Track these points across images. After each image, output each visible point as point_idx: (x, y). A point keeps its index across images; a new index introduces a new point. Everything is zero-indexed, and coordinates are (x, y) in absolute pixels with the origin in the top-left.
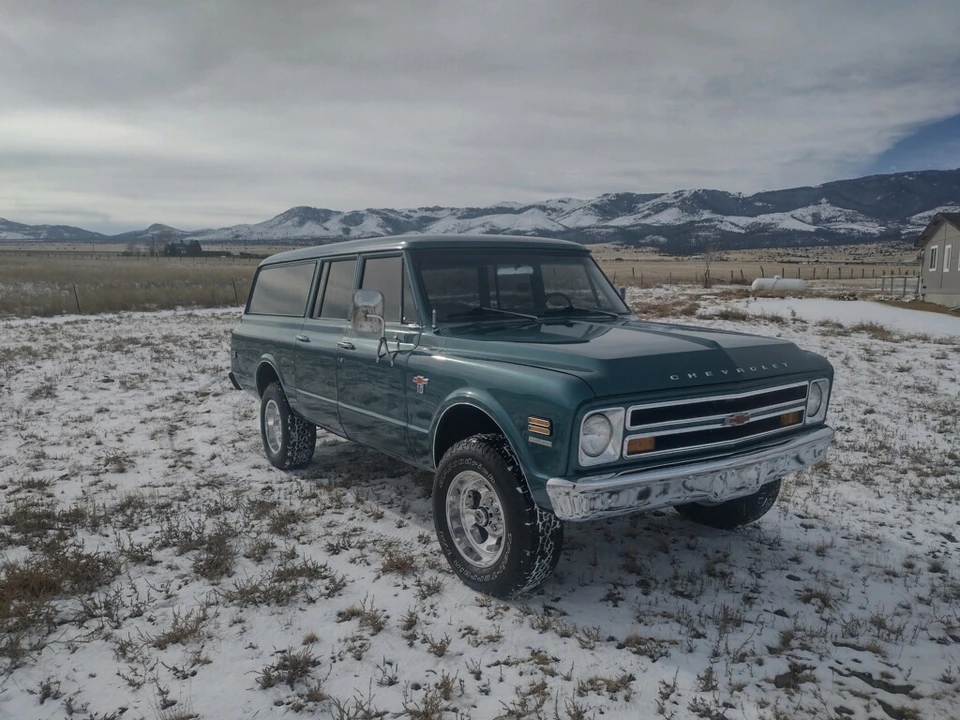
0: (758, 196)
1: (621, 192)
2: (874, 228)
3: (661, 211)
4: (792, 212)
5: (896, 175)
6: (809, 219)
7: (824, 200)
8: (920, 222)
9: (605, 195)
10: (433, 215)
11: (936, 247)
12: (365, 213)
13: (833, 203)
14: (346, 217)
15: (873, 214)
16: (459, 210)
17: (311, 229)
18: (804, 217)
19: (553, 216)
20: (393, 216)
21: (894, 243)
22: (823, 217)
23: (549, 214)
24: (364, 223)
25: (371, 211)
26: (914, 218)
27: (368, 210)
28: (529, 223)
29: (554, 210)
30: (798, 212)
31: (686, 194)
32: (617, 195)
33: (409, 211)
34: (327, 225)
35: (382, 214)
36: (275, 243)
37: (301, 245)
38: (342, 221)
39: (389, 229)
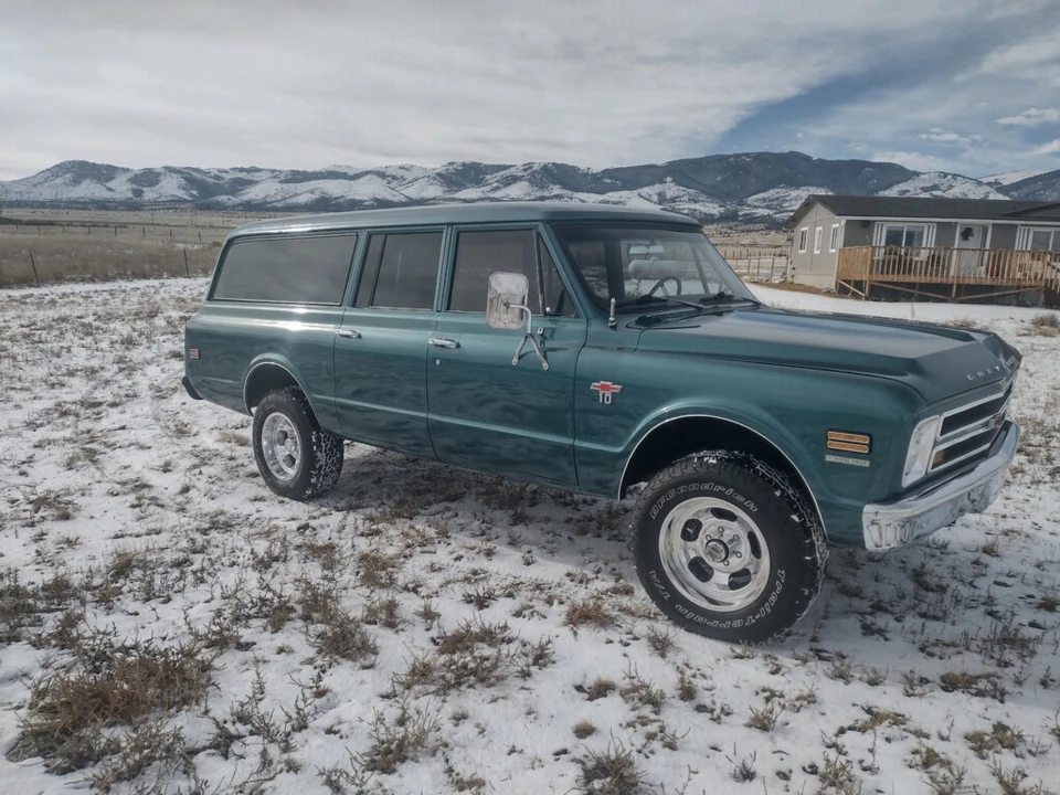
0: (607, 173)
1: (468, 161)
2: (714, 209)
3: (510, 184)
4: (639, 190)
5: (737, 156)
6: (655, 198)
7: (669, 179)
8: (756, 204)
9: (450, 164)
10: (250, 177)
11: (807, 228)
12: (162, 171)
13: (677, 182)
14: (136, 176)
15: (714, 194)
16: (281, 172)
17: (89, 189)
18: (650, 196)
19: (394, 184)
20: (199, 176)
21: (732, 224)
22: (668, 196)
23: (389, 183)
24: (160, 184)
25: (170, 170)
26: (751, 200)
27: (166, 168)
28: (365, 190)
29: (395, 178)
30: (646, 191)
31: (536, 167)
32: (464, 164)
33: (219, 171)
34: (111, 184)
35: (183, 173)
36: (42, 205)
37: (78, 208)
38: (131, 180)
39: (195, 192)
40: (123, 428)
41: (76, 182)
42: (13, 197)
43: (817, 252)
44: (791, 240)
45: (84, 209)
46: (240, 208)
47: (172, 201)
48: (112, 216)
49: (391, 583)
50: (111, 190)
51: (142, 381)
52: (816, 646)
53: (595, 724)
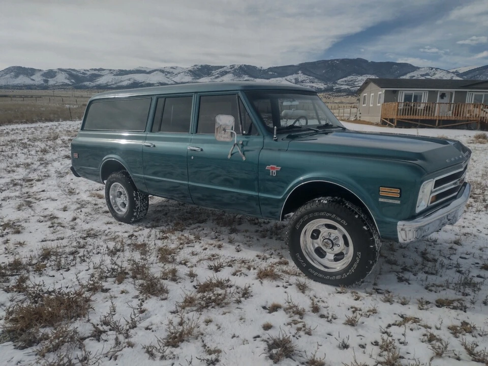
0: (270, 69)
1: (203, 64)
2: (322, 86)
3: (224, 75)
4: (286, 77)
5: (332, 61)
6: (294, 81)
7: (300, 72)
8: (342, 83)
9: (195, 66)
10: (99, 73)
11: (366, 94)
12: (57, 71)
13: (304, 73)
14: (45, 73)
15: (321, 79)
16: (114, 70)
17: (22, 80)
18: (291, 80)
19: (168, 76)
20: (75, 73)
21: (330, 93)
22: (300, 80)
23: (166, 75)
24: (57, 77)
25: (61, 70)
26: (339, 81)
27: (59, 69)
28: (155, 78)
29: (169, 73)
30: (289, 77)
31: (236, 67)
32: (202, 66)
33: (85, 70)
34: (33, 77)
35: (67, 71)
37: (17, 89)
38: (43, 75)
39: (73, 81)
40: (43, 191)
41: (16, 76)
43: (371, 105)
44: (359, 100)
45: (20, 89)
46: (95, 88)
47: (62, 85)
48: (34, 92)
49: (174, 261)
51: (52, 169)
52: (376, 287)
53: (273, 323)
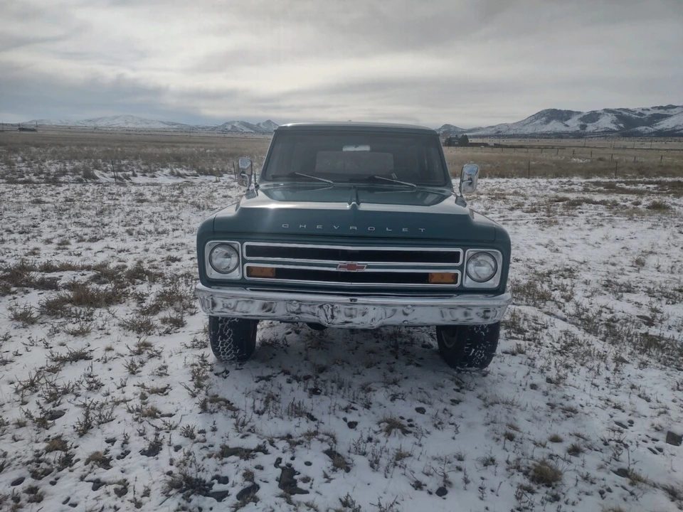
10: (666, 113)
12: (602, 112)
14: (584, 116)
17: (555, 126)
20: (627, 114)
24: (599, 121)
25: (607, 111)
27: (605, 110)
33: (643, 110)
34: (568, 122)
35: (617, 112)
36: (525, 136)
37: (545, 138)
38: (581, 119)
39: (622, 125)
41: (547, 122)
42: (512, 132)
45: (548, 138)
46: (653, 135)
47: (605, 131)
48: (564, 142)
50: (567, 126)
